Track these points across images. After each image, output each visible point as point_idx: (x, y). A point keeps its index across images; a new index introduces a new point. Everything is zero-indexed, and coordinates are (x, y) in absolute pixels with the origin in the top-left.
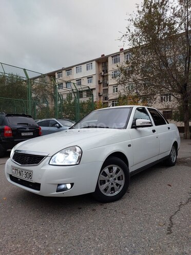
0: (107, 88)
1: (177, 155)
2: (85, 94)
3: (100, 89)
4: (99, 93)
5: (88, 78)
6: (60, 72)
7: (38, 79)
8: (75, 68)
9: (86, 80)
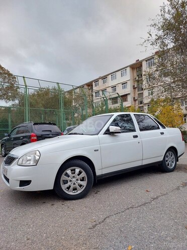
0: (142, 92)
3: (134, 93)
4: (134, 98)
5: (123, 84)
6: (96, 81)
8: (110, 76)
9: (121, 86)
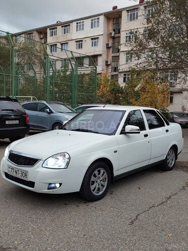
0: (118, 54)
1: (176, 158)
2: (86, 61)
3: (108, 55)
4: (107, 62)
5: (92, 39)
6: (53, 28)
7: (23, 36)
8: (74, 24)
9: (89, 41)
